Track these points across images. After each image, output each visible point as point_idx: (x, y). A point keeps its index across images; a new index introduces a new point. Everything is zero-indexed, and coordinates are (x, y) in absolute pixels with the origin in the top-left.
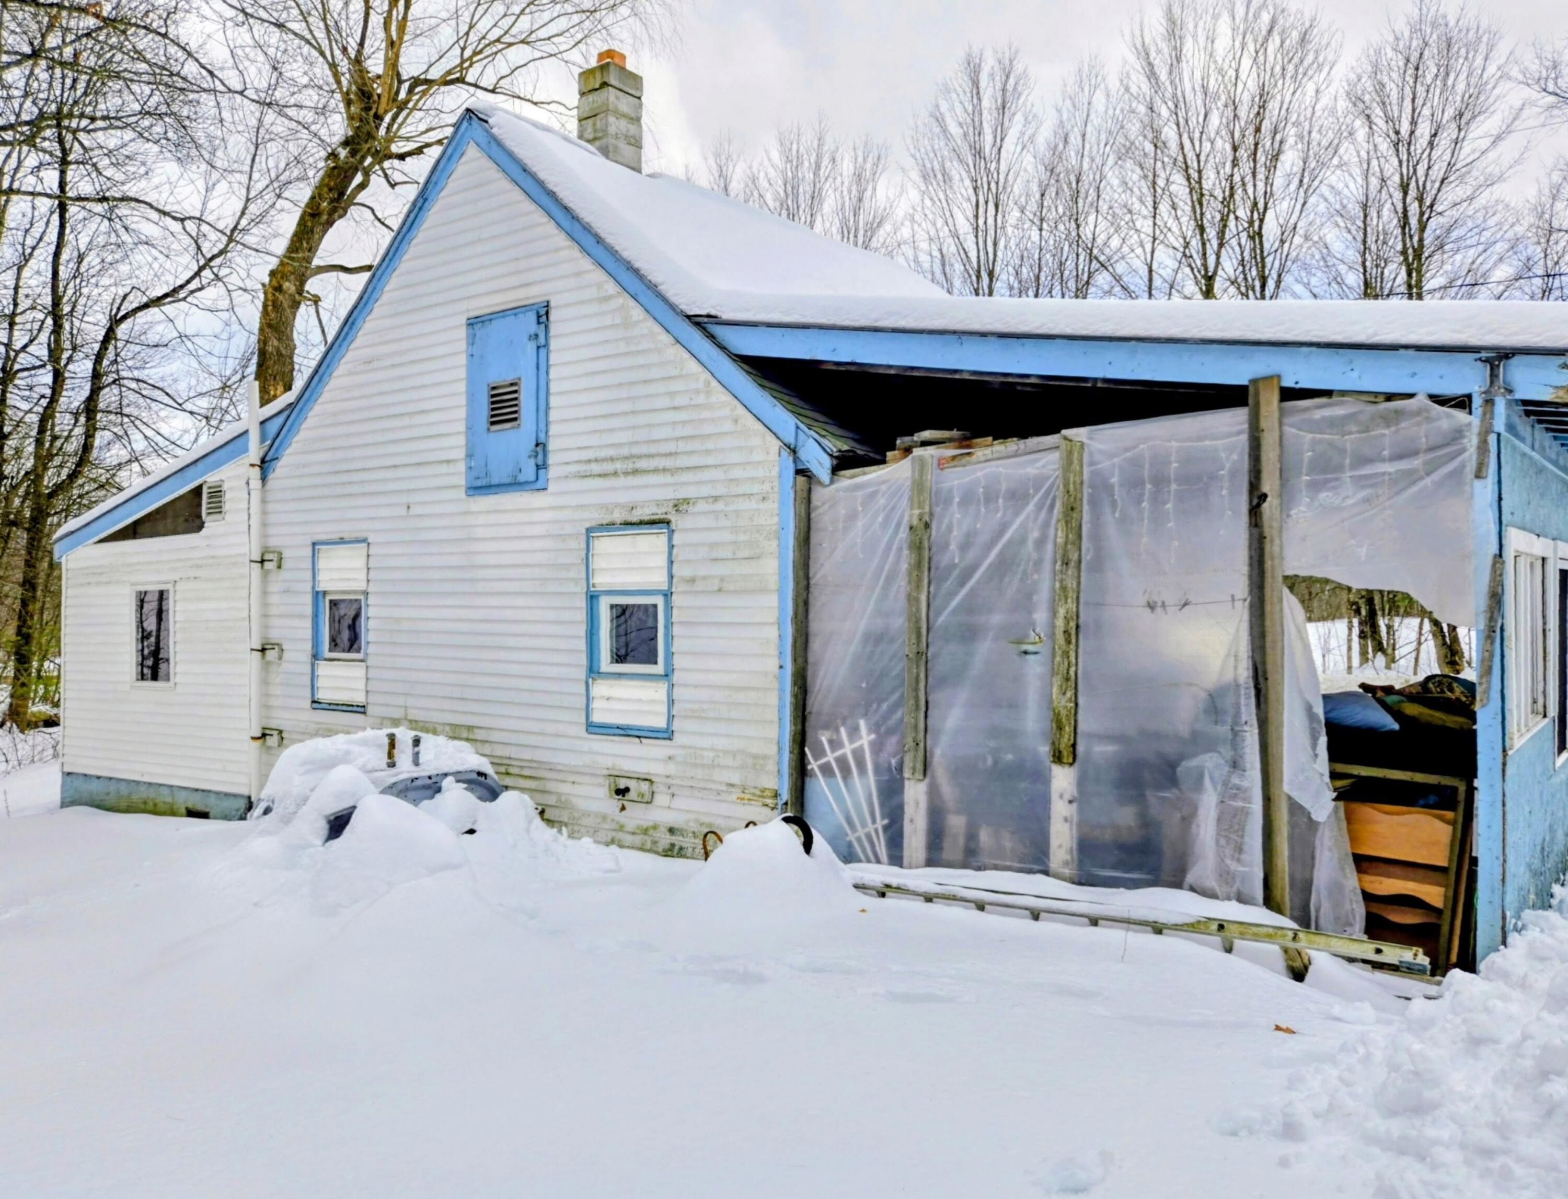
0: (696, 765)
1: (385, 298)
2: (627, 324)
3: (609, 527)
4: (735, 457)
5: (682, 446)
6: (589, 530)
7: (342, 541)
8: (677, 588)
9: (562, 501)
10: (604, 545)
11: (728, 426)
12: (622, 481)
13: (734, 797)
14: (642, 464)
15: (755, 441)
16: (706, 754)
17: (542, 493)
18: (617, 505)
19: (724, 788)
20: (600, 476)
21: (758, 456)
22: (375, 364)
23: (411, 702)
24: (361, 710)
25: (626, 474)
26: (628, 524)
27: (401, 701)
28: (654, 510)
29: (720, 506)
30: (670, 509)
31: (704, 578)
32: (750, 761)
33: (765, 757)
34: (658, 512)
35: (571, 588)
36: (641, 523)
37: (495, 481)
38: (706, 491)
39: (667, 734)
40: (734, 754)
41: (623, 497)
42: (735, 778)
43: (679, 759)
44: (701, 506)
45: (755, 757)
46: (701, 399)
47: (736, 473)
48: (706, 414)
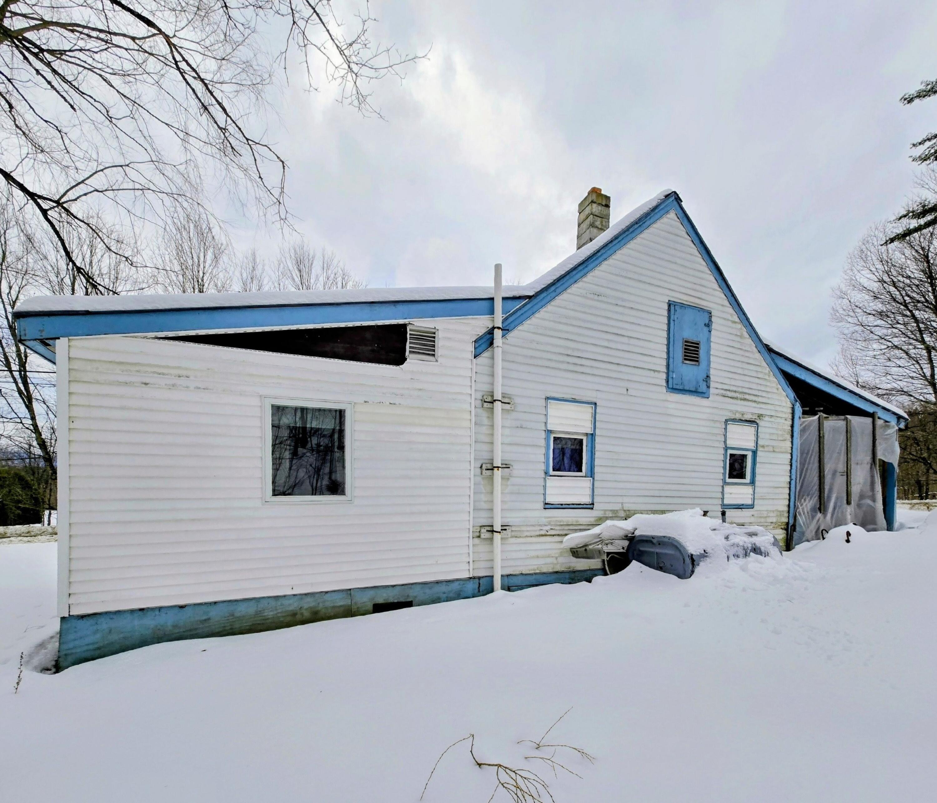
0: (761, 517)
1: (610, 261)
2: (741, 336)
3: (734, 420)
4: (777, 403)
5: (760, 393)
6: (726, 421)
7: (574, 401)
8: (760, 449)
9: (715, 405)
10: (731, 427)
11: (775, 391)
12: (739, 402)
13: (771, 527)
14: (747, 397)
15: (783, 399)
16: (764, 512)
17: (706, 399)
18: (737, 411)
19: (770, 524)
20: (731, 398)
21: (784, 404)
22: (600, 298)
23: (626, 500)
24: (591, 506)
25: (741, 399)
26: (741, 420)
27: (620, 500)
28: (751, 417)
29: (772, 419)
30: (757, 417)
31: (767, 446)
32: (779, 513)
33: (783, 511)
34: (753, 417)
35: (716, 444)
36: (746, 421)
37: (687, 388)
38: (768, 413)
39: (751, 506)
40: (773, 511)
41: (740, 409)
42: (774, 520)
43: (756, 515)
44: (767, 418)
45: (780, 512)
46: (767, 377)
47: (778, 408)
48: (768, 384)
